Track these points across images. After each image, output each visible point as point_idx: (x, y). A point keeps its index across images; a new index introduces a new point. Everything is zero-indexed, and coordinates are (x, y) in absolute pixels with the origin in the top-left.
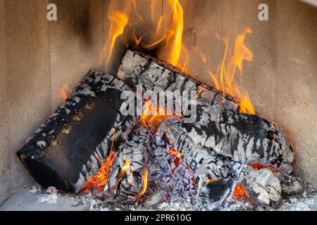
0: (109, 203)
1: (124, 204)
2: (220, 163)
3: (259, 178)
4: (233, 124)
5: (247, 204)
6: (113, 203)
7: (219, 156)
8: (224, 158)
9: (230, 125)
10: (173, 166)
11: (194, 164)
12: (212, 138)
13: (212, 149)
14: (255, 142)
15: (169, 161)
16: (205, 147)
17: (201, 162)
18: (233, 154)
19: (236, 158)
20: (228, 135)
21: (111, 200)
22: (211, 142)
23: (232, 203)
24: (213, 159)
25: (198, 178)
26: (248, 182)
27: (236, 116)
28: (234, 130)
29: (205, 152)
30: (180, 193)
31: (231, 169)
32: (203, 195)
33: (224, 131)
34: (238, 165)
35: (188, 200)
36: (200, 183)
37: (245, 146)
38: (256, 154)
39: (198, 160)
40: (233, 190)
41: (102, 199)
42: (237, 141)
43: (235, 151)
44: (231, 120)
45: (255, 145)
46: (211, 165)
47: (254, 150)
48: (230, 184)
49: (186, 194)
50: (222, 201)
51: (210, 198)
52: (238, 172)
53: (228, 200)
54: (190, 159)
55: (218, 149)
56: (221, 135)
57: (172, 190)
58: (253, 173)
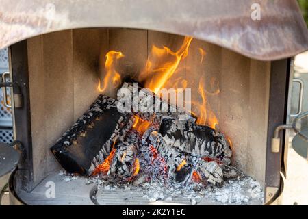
0: (110, 183)
1: (120, 183)
2: (183, 157)
3: (208, 167)
4: (193, 132)
5: (200, 184)
6: (113, 183)
7: (182, 152)
8: (186, 154)
9: (190, 132)
10: (153, 158)
11: (166, 157)
12: (178, 141)
13: (178, 148)
14: (206, 143)
15: (150, 155)
16: (173, 147)
17: (171, 157)
18: (192, 151)
19: (194, 154)
20: (189, 139)
21: (111, 181)
22: (177, 144)
23: (191, 184)
24: (179, 154)
25: (169, 167)
26: (202, 169)
27: (194, 127)
28: (192, 135)
29: (173, 149)
30: (157, 176)
31: (190, 161)
32: (172, 178)
33: (186, 136)
34: (195, 158)
35: (162, 181)
36: (170, 170)
37: (200, 146)
38: (207, 151)
39: (169, 155)
40: (192, 175)
41: (106, 180)
42: (194, 143)
43: (193, 150)
44: (191, 129)
45: (206, 145)
46: (177, 159)
47: (206, 148)
48: (189, 171)
49: (161, 178)
50: (184, 182)
51: (177, 180)
52: (195, 163)
53: (188, 181)
54: (163, 154)
55: (182, 148)
56: (184, 139)
57: (152, 174)
58: (205, 164)
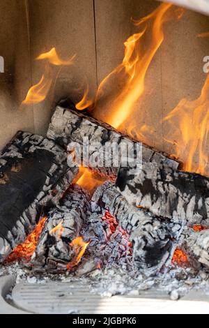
0: (38, 272)
1: (54, 273)
2: (157, 223)
3: (199, 239)
4: (174, 183)
5: (188, 270)
6: (42, 273)
7: (156, 217)
8: (162, 219)
9: (168, 183)
10: (109, 232)
11: (129, 227)
12: (148, 197)
13: (148, 210)
14: (197, 201)
15: (105, 227)
16: (141, 208)
17: (136, 225)
18: (172, 215)
19: (175, 219)
20: (166, 194)
21: (38, 269)
22: (146, 202)
23: (172, 268)
24: (149, 219)
25: (133, 242)
26: (189, 245)
27: (176, 174)
28: (172, 188)
29: (141, 213)
30: (116, 260)
31: (169, 231)
32: (138, 259)
33: (161, 190)
34: (177, 227)
35: (124, 267)
36: (136, 245)
37: (185, 206)
38: (198, 215)
39: (133, 222)
40: (172, 253)
41: (30, 268)
42: (176, 200)
43: (175, 212)
44: (169, 178)
45: (196, 206)
46: (147, 227)
47: (196, 210)
48: (168, 248)
49: (122, 261)
50: (160, 266)
51: (147, 262)
52: (178, 234)
53: (167, 265)
54: (125, 222)
55: (155, 210)
56: (158, 194)
57: (107, 258)
58: (193, 235)
